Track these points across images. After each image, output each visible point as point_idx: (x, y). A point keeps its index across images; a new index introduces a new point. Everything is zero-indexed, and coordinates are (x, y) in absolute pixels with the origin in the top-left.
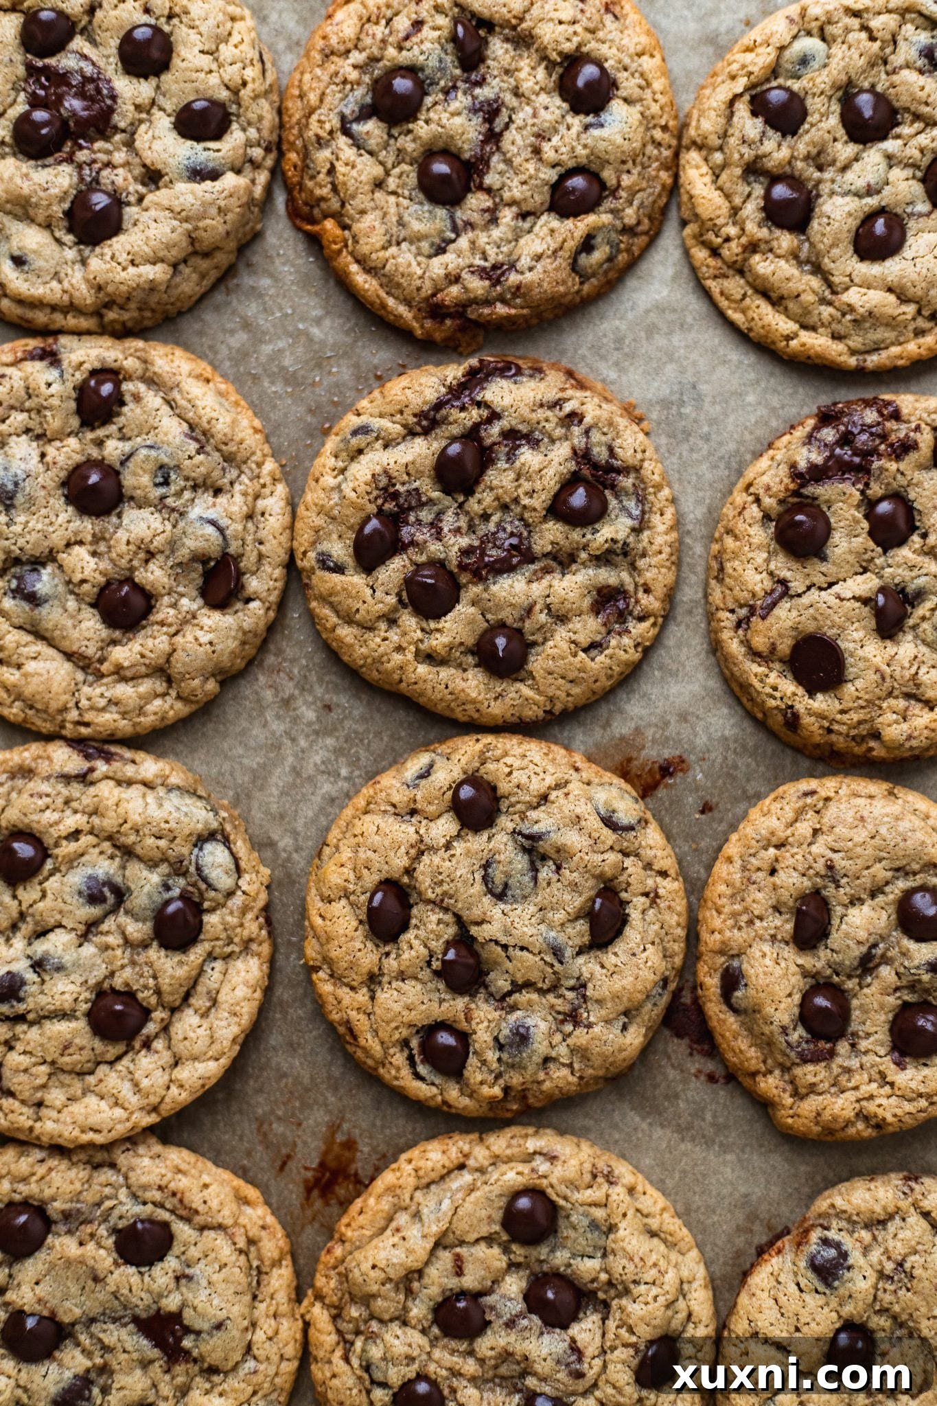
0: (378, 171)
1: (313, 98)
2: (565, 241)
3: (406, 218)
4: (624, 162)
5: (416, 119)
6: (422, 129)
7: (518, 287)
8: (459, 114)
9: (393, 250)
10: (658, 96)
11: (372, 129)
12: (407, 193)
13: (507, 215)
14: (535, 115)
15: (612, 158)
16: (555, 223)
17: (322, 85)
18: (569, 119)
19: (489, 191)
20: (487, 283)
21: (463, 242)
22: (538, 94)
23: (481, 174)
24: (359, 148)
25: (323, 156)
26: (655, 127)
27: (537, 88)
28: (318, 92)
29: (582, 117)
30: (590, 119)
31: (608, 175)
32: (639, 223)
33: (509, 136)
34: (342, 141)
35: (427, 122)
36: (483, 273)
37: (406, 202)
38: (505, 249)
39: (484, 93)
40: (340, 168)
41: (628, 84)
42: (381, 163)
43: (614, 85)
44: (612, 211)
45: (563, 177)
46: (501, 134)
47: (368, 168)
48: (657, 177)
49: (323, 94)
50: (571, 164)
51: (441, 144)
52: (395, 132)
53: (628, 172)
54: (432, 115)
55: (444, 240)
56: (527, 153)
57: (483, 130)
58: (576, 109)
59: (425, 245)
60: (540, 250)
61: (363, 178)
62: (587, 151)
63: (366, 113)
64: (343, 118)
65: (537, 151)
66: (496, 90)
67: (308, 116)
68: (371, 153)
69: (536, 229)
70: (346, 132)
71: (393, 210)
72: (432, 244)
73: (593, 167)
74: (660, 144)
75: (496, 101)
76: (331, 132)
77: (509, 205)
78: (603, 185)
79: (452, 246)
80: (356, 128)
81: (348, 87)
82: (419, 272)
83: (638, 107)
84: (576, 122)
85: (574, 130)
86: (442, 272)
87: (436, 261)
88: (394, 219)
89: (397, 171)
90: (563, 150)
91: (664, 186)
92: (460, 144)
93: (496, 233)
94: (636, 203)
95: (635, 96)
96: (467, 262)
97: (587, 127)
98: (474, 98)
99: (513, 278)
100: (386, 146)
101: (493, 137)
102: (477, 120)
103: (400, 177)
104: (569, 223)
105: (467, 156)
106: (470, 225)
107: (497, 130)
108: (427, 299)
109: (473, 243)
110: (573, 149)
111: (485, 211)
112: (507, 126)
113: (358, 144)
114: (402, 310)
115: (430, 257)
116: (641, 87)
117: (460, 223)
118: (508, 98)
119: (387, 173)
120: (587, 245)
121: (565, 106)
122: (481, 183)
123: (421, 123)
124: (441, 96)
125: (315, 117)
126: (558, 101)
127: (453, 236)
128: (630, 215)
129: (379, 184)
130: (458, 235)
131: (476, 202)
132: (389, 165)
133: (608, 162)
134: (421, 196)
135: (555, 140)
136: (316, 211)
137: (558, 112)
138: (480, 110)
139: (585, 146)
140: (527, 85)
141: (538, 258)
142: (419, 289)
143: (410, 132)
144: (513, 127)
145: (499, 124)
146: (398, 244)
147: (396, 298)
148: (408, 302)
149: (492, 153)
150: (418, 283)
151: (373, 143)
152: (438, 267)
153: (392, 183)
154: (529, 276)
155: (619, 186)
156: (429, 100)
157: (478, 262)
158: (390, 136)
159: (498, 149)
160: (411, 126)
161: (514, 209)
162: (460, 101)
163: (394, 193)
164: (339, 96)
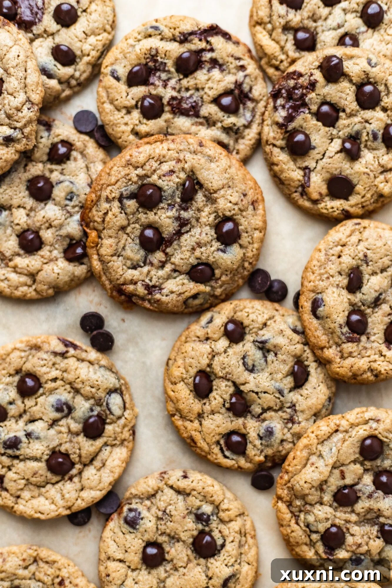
0: (125, 223)
1: (113, 179)
2: (186, 291)
3: (127, 248)
4: (226, 271)
5: (152, 211)
6: (151, 216)
7: (158, 301)
8: (170, 218)
9: (115, 258)
10: (254, 250)
11: (131, 204)
12: (133, 237)
13: (168, 268)
14: (200, 234)
15: (222, 267)
16: (186, 281)
17: (120, 176)
18: (213, 243)
19: (166, 254)
20: (146, 292)
21: (146, 269)
22: (206, 226)
23: (167, 247)
24: (122, 209)
25: (105, 206)
26: (247, 261)
27: (207, 223)
28: (117, 178)
29: (219, 244)
30: (222, 247)
31: (217, 272)
32: (221, 295)
33: (186, 236)
34: (116, 204)
35: (155, 214)
36: (147, 287)
37: (130, 240)
38: (161, 281)
39: (184, 215)
40: (110, 213)
41: (245, 239)
42: (128, 220)
43: (239, 236)
44: (212, 287)
45: (199, 264)
46: (183, 234)
47: (121, 219)
48: (237, 281)
49: (118, 181)
50: (204, 261)
51: (157, 226)
52: (140, 210)
53: (227, 275)
54: (159, 212)
55: (138, 264)
56: (189, 248)
57: (176, 229)
58: (218, 239)
59: (129, 263)
60: (174, 290)
61: (118, 224)
62: (214, 260)
63: (132, 196)
64: (121, 195)
65: (193, 249)
66: (190, 216)
67: (108, 185)
68: (126, 214)
69: (178, 279)
70: (120, 200)
71: (123, 242)
72: (132, 264)
73: (214, 266)
74: (245, 268)
75: (187, 220)
76: (114, 198)
77: (172, 264)
78: (213, 274)
79: (139, 269)
80: (125, 201)
81: (130, 183)
82: (121, 273)
83: (244, 251)
84: (216, 245)
85: (213, 249)
86: (130, 278)
87: (130, 271)
88: (122, 246)
89: (133, 226)
90: (204, 254)
91: (238, 286)
92: (164, 230)
93: (161, 273)
94: (223, 288)
95: (245, 246)
96: (143, 278)
97: (218, 250)
98: (180, 214)
99: (158, 296)
100: (134, 214)
101: (179, 234)
102: (176, 224)
103: (133, 229)
104: (192, 285)
105: (164, 236)
106: (151, 264)
107: (182, 231)
108: (119, 285)
109: (149, 272)
110: (209, 256)
111: (160, 261)
112: (187, 232)
113: (122, 207)
114: (107, 283)
115: (129, 268)
116: (249, 243)
117: (148, 261)
118: (194, 221)
119: (129, 225)
120: (195, 296)
121: (215, 236)
122: (165, 250)
123: (153, 213)
124: (166, 206)
125: (110, 188)
126: (213, 232)
127: (142, 265)
128: (218, 291)
129: (123, 228)
130: (145, 265)
131: (159, 256)
132: (131, 222)
133: (220, 268)
134: (138, 241)
135: (203, 249)
136: (91, 224)
137: (211, 238)
138: (180, 221)
139: (214, 257)
140: (203, 220)
141: (172, 292)
142: (118, 279)
143: (146, 213)
144: (190, 233)
145: (184, 230)
146: (119, 256)
147: (106, 277)
148: (111, 281)
149: (175, 240)
150: (119, 277)
151: (129, 210)
152: (131, 274)
153: (129, 230)
154: (164, 299)
155: (220, 278)
156: (162, 205)
157: (147, 281)
158: (138, 210)
159: (179, 239)
160: (148, 212)
161: (173, 266)
162: (173, 213)
163: (127, 234)
164: (124, 184)
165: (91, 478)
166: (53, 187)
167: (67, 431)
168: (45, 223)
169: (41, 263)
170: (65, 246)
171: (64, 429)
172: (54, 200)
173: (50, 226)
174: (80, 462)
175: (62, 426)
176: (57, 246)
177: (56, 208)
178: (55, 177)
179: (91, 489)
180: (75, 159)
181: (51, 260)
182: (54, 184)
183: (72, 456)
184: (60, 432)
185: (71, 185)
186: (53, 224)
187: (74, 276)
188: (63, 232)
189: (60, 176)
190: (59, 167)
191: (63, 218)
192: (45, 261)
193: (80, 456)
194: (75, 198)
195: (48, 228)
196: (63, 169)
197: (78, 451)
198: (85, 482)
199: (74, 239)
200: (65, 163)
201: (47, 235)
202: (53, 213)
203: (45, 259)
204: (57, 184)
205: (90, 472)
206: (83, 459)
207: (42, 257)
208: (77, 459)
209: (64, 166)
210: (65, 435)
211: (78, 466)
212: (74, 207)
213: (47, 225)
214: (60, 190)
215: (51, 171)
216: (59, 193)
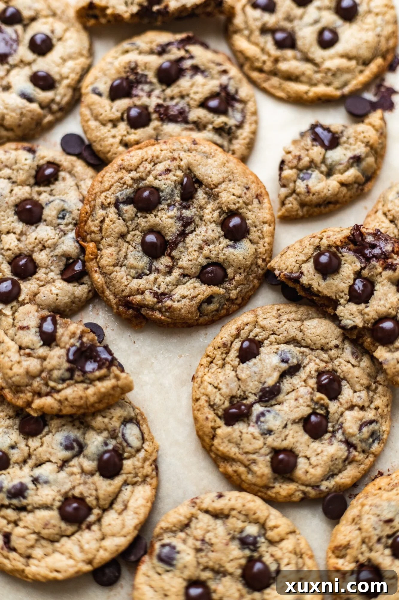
0: (124, 229)
1: (107, 185)
2: (199, 294)
3: (129, 256)
4: (240, 268)
5: (151, 213)
6: (152, 219)
7: (170, 307)
8: (171, 218)
9: (117, 268)
10: (266, 244)
11: (129, 210)
12: (134, 245)
13: (176, 273)
14: (206, 232)
15: (235, 264)
16: (197, 284)
17: (113, 181)
18: (221, 239)
19: (172, 258)
20: (156, 300)
21: (152, 277)
22: (211, 223)
23: (172, 249)
24: (119, 215)
25: (100, 213)
26: (259, 258)
27: (212, 220)
28: (110, 183)
29: (228, 240)
30: (231, 243)
31: (230, 271)
32: (236, 299)
33: (191, 237)
34: (112, 209)
35: (155, 216)
36: (156, 295)
37: (131, 248)
38: (170, 287)
39: (187, 213)
40: (107, 221)
41: (254, 234)
42: (127, 227)
43: (248, 232)
44: (226, 289)
45: (209, 265)
46: (188, 234)
47: (119, 226)
48: (253, 281)
49: (112, 185)
50: (215, 260)
51: (158, 228)
52: (139, 214)
53: (240, 274)
54: (159, 213)
55: (143, 273)
56: (196, 247)
57: (180, 229)
58: (226, 236)
59: (133, 272)
60: (186, 294)
61: (116, 230)
62: (224, 257)
63: (128, 201)
64: (117, 199)
65: (201, 248)
66: (193, 214)
67: (102, 192)
68: (124, 220)
69: (188, 284)
70: (116, 206)
71: (124, 250)
72: (137, 273)
73: (225, 265)
74: (259, 266)
75: (191, 219)
76: (109, 204)
77: (180, 268)
78: (226, 275)
79: (145, 277)
80: (121, 206)
81: (125, 186)
82: (126, 283)
83: (255, 246)
84: (225, 242)
85: (222, 245)
86: (136, 287)
87: (135, 281)
88: (124, 254)
89: (133, 233)
90: (213, 252)
91: (254, 286)
92: (167, 231)
93: (169, 279)
94: (238, 289)
95: (255, 241)
96: (150, 287)
97: (227, 246)
98: (181, 214)
99: (169, 303)
100: (132, 219)
101: (183, 235)
102: (179, 224)
103: (134, 236)
104: (204, 287)
105: (168, 238)
106: (158, 270)
107: (187, 232)
108: (125, 297)
109: (156, 279)
110: (218, 254)
111: (167, 266)
112: (192, 232)
113: (120, 214)
114: (111, 297)
115: (134, 278)
116: (259, 237)
117: (153, 268)
118: (197, 219)
119: (128, 232)
120: (209, 300)
121: (222, 233)
122: (170, 253)
123: (153, 215)
124: (166, 207)
125: (104, 194)
126: (219, 229)
127: (148, 272)
128: (234, 294)
129: (123, 236)
130: (151, 273)
131: (165, 261)
132: (131, 229)
133: (232, 265)
134: (140, 248)
135: (212, 246)
136: (88, 237)
137: (218, 234)
138: (182, 220)
139: (224, 254)
140: (207, 217)
141: (184, 297)
142: (123, 291)
143: (146, 217)
144: (194, 233)
145: (189, 229)
146: (121, 266)
147: (110, 291)
148: (115, 295)
149: (180, 242)
150: (124, 288)
151: (126, 216)
152: (135, 284)
153: (129, 237)
154: (176, 305)
155: (234, 278)
156: (161, 207)
157: (155, 289)
158: (136, 216)
159: (184, 240)
160: (147, 215)
161: (181, 271)
162: (174, 212)
163: (128, 242)
164: (119, 188)
165: (113, 523)
166: (43, 208)
167: (80, 471)
168: (37, 245)
169: (37, 286)
170: (62, 267)
171: (76, 470)
172: (45, 221)
173: (44, 247)
174: (98, 506)
175: (74, 466)
176: (52, 268)
177: (49, 228)
178: (44, 198)
179: (114, 535)
180: (64, 179)
181: (48, 282)
182: (44, 205)
183: (88, 500)
184: (72, 474)
185: (62, 203)
186: (46, 244)
187: (75, 297)
188: (59, 251)
189: (49, 197)
190: (47, 189)
191: (57, 237)
192: (41, 283)
193: (97, 499)
194: (67, 216)
195: (41, 250)
196: (52, 190)
197: (94, 493)
198: (106, 529)
199: (71, 258)
200: (53, 184)
201: (41, 257)
202: (45, 233)
203: (41, 281)
204: (46, 204)
205: (110, 518)
206: (102, 502)
207: (38, 279)
208: (94, 503)
209: (52, 187)
210: (78, 476)
211: (96, 511)
212: (67, 225)
213: (40, 246)
214: (50, 209)
215: (39, 193)
216: (49, 213)
